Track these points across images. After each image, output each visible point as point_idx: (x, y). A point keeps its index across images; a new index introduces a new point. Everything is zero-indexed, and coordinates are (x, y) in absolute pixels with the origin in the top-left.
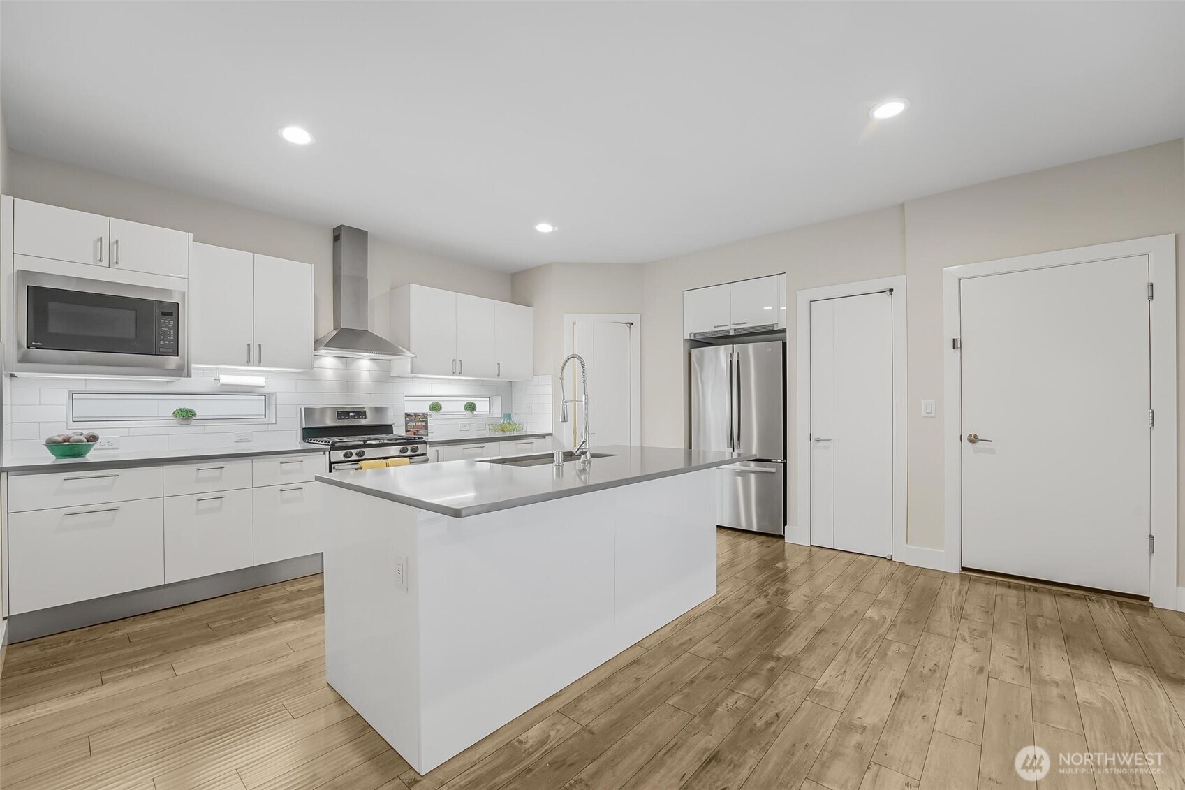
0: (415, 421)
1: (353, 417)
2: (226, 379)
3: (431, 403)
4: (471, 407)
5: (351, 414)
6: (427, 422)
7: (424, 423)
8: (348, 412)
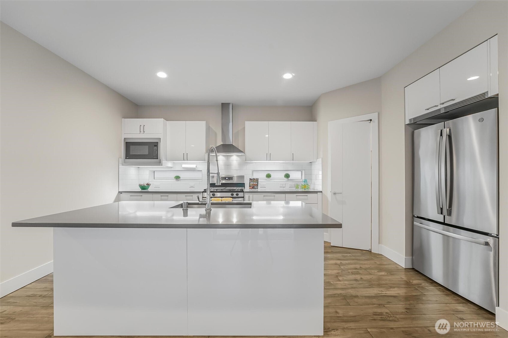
0: (253, 182)
1: (227, 180)
2: (184, 166)
3: (267, 173)
4: (287, 176)
5: (227, 178)
6: (258, 182)
7: (256, 183)
8: (226, 178)
